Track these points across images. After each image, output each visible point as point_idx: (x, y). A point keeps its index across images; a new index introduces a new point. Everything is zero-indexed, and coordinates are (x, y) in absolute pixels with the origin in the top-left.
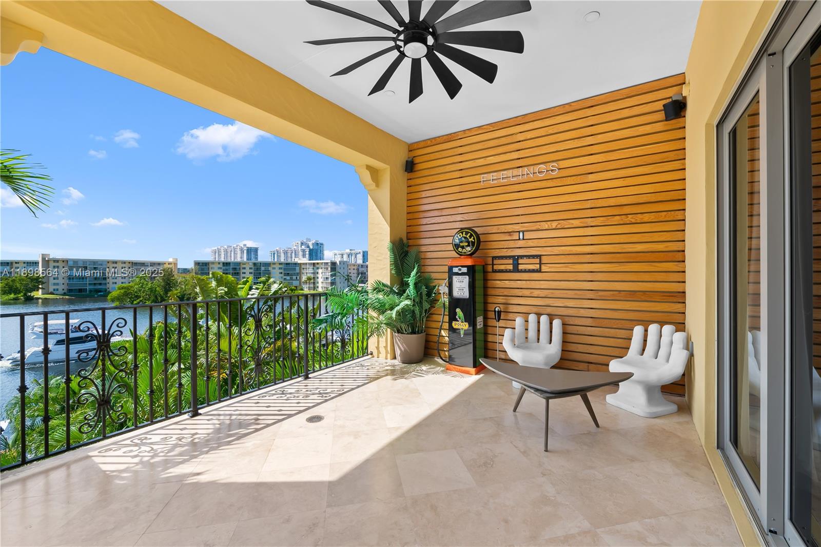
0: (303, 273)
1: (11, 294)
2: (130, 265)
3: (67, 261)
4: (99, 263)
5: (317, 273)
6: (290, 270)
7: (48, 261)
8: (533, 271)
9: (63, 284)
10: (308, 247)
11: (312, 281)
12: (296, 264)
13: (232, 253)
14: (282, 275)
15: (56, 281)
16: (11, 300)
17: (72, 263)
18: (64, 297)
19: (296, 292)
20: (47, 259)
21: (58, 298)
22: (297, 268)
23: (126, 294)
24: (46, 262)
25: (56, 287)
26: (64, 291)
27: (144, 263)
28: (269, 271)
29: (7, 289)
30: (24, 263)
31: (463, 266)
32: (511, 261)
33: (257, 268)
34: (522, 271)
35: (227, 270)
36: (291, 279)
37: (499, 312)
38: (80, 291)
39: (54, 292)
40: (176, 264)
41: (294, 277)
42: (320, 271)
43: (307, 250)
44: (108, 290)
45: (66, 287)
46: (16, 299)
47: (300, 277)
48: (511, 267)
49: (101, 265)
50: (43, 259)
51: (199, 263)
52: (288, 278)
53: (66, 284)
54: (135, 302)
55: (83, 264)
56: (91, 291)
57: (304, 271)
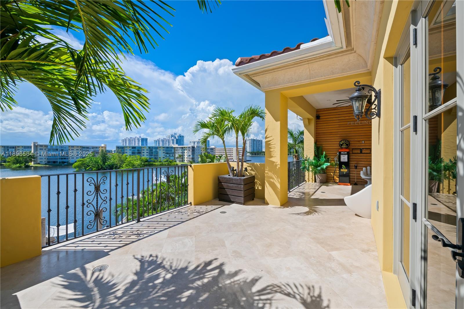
0: (176, 153)
1: (17, 164)
2: (81, 148)
3: (47, 146)
4: (64, 147)
5: (184, 153)
6: (169, 151)
7: (37, 146)
8: (368, 153)
9: (45, 159)
10: (175, 138)
11: (181, 157)
12: (172, 147)
13: (133, 141)
14: (165, 154)
15: (41, 157)
16: (17, 167)
17: (50, 147)
18: (46, 166)
19: (173, 163)
20: (36, 145)
21: (43, 166)
22: (173, 150)
23: (83, 164)
24: (36, 147)
25: (41, 160)
26: (45, 163)
27: (88, 147)
28: (157, 151)
29: (16, 161)
30: (22, 147)
31: (345, 152)
32: (359, 150)
33: (151, 150)
34: (363, 153)
35: (134, 151)
36: (170, 156)
37: (357, 166)
38: (54, 162)
39: (40, 163)
40: (105, 148)
41: (171, 155)
42: (186, 151)
43: (175, 140)
44: (69, 162)
45: (46, 160)
46: (20, 167)
47: (174, 155)
48: (359, 152)
49: (65, 148)
50: (34, 145)
51: (119, 147)
52: (168, 155)
53: (46, 159)
54: (87, 169)
55: (56, 148)
56: (60, 162)
57: (177, 152)
